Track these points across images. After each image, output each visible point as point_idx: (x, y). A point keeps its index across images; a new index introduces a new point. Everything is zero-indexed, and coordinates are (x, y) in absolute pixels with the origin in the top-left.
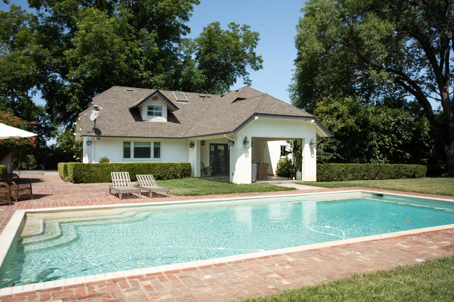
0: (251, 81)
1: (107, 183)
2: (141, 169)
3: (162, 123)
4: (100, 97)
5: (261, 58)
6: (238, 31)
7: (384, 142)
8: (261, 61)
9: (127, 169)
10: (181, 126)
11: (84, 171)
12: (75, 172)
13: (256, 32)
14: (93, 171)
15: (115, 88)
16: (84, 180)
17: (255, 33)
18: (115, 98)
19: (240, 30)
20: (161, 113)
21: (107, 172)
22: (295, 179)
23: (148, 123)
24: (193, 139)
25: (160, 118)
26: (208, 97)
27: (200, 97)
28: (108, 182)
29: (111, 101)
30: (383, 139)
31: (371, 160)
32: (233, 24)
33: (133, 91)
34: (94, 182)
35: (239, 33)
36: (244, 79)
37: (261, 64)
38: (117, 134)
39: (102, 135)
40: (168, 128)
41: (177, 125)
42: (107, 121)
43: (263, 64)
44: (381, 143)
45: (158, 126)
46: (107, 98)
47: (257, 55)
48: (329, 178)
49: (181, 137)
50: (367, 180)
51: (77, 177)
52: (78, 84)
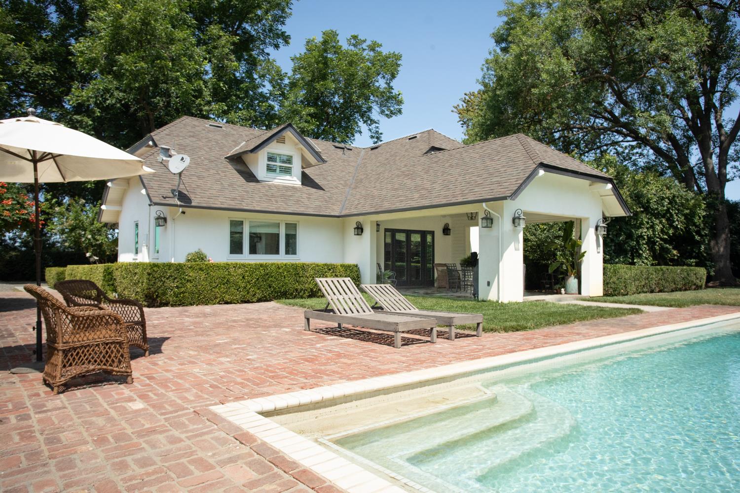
0: (381, 134)
1: (217, 305)
2: (281, 276)
3: (294, 188)
4: (165, 132)
5: (400, 96)
6: (364, 50)
7: (654, 231)
8: (400, 102)
9: (257, 275)
10: (328, 194)
11: (171, 279)
12: (152, 283)
13: (396, 53)
14: (190, 278)
15: (187, 120)
16: (171, 299)
17: (395, 55)
18: (193, 137)
19: (366, 50)
20: (290, 168)
21: (217, 281)
22: (566, 293)
23: (269, 186)
24: (360, 219)
25: (288, 177)
26: (349, 149)
27: (337, 147)
28: (219, 303)
29: (188, 141)
30: (652, 227)
31: (635, 261)
32: (355, 37)
33: (221, 127)
34: (191, 304)
35: (365, 53)
36: (370, 130)
37: (400, 107)
38: (222, 203)
39: (193, 204)
40: (309, 198)
41: (321, 192)
42: (195, 178)
43: (403, 107)
44: (650, 233)
45: (289, 193)
46: (178, 136)
47: (395, 92)
48: (616, 290)
49: (337, 214)
50: (646, 292)
51: (156, 291)
52: (86, 119)
